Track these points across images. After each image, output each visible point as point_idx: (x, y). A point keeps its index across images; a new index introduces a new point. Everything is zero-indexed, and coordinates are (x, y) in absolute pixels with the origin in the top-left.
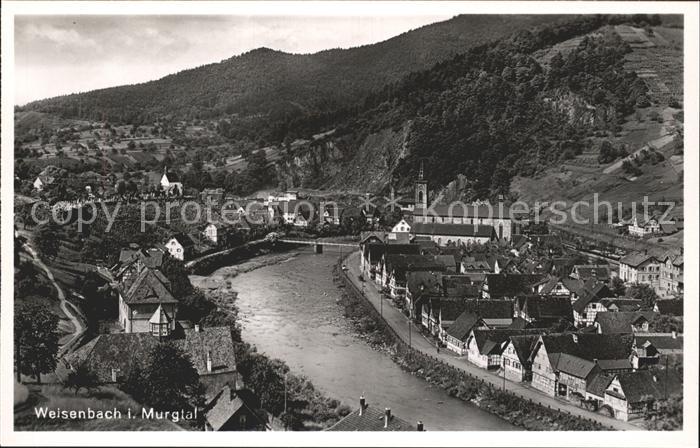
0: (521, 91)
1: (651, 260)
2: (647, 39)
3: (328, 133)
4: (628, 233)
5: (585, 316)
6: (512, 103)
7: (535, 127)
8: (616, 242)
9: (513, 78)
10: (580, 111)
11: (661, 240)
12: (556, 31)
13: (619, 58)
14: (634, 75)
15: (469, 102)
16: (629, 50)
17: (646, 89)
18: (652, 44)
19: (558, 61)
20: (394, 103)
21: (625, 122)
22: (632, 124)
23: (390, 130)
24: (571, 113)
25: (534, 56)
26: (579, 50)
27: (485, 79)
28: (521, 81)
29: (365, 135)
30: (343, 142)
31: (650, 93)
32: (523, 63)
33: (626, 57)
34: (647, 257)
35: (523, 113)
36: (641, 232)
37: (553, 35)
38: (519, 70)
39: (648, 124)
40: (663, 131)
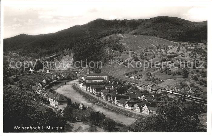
0: (98, 47)
1: (143, 85)
2: (123, 37)
3: (54, 56)
4: (130, 78)
5: (141, 98)
6: (96, 50)
7: (102, 55)
8: (129, 80)
9: (96, 44)
10: (111, 52)
11: (139, 80)
12: (104, 35)
13: (118, 41)
14: (122, 44)
15: (86, 50)
16: (120, 39)
17: (125, 47)
18: (124, 38)
19: (105, 41)
20: (68, 49)
21: (121, 54)
22: (123, 54)
23: (68, 55)
24: (109, 52)
25: (100, 40)
26: (109, 39)
27: (89, 44)
28: (97, 45)
29: (63, 56)
30: (57, 58)
31: (125, 48)
32: (98, 41)
33: (119, 40)
34: (142, 84)
35: (99, 52)
36: (133, 78)
37: (103, 35)
38: (97, 43)
39: (126, 54)
40: (130, 56)
